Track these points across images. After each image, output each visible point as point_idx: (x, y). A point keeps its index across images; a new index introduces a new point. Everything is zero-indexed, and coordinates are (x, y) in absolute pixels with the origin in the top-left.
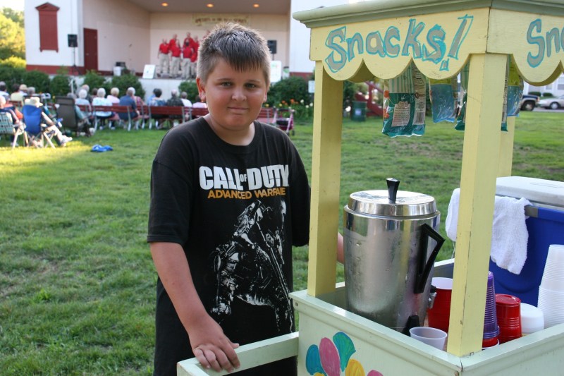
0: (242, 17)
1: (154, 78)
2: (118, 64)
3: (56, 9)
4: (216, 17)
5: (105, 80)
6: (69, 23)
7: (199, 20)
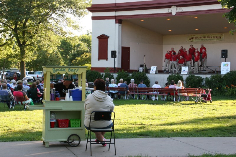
0: (218, 35)
1: (156, 73)
2: (141, 66)
3: (108, 37)
4: (202, 36)
5: (129, 75)
6: (113, 45)
7: (192, 38)
